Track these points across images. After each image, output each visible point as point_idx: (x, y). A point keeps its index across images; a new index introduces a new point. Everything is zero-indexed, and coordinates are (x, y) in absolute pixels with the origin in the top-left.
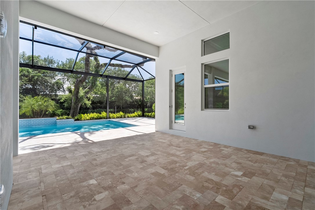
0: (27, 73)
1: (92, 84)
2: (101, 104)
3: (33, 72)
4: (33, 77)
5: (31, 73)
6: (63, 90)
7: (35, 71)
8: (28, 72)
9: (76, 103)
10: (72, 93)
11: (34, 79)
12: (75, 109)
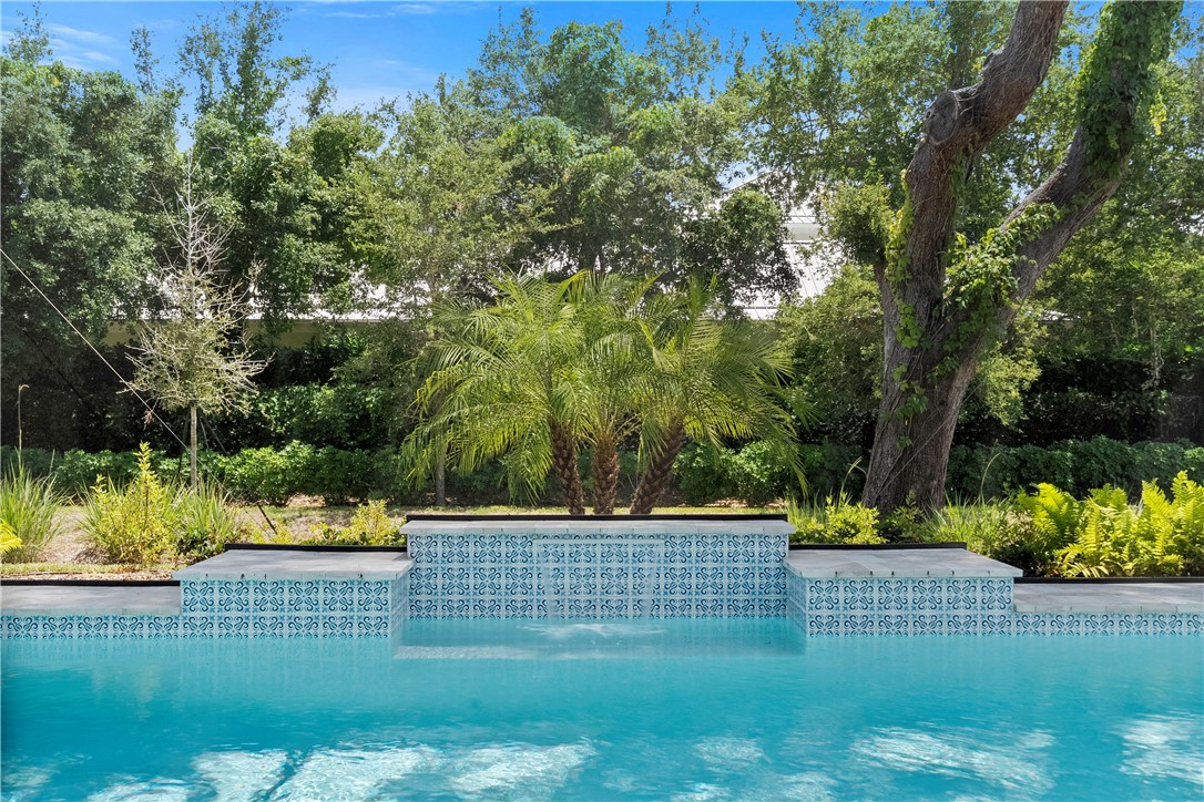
0: (543, 157)
1: (1102, 135)
2: (1108, 395)
3: (584, 147)
4: (582, 179)
5: (571, 153)
6: (780, 271)
7: (595, 140)
8: (553, 144)
9: (930, 364)
10: (881, 262)
11: (590, 197)
12: (920, 425)
